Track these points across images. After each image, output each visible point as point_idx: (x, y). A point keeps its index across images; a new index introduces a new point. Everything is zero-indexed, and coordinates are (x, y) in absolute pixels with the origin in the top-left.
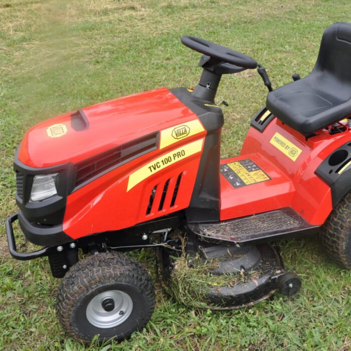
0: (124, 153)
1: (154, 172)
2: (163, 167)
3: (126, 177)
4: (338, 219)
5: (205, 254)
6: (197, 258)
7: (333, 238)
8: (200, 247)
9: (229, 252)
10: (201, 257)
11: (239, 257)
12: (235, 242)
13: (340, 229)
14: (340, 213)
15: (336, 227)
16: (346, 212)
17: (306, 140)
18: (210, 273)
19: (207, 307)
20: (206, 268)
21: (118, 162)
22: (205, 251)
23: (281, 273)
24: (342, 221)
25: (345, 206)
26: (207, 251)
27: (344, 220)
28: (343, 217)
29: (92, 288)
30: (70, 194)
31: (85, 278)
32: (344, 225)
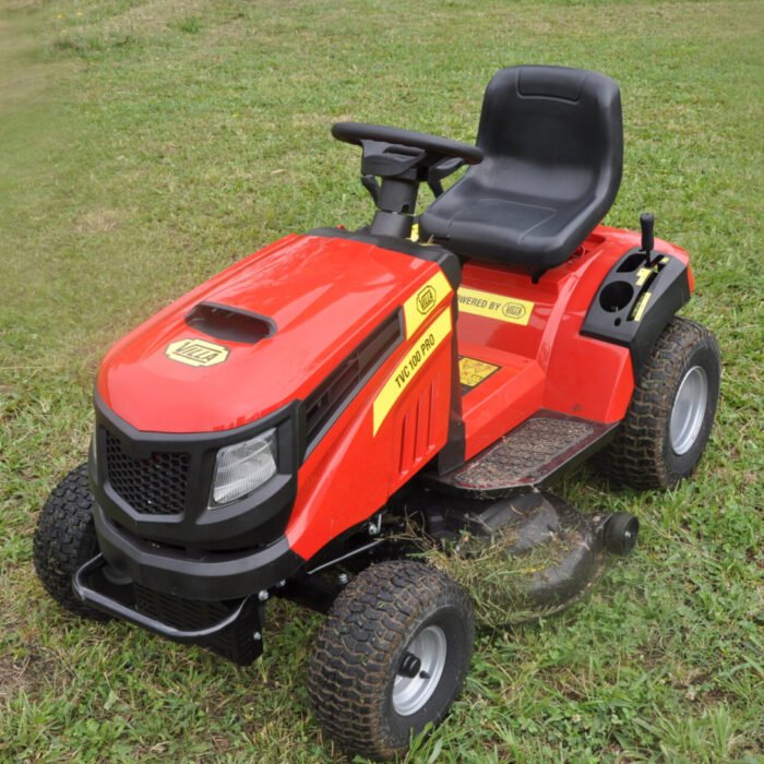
0: (363, 359)
1: (404, 385)
2: (413, 372)
3: (368, 407)
4: (645, 401)
5: (485, 525)
6: (466, 539)
7: (641, 438)
8: (467, 516)
9: (514, 509)
10: (474, 534)
11: (538, 513)
12: (532, 484)
13: (652, 416)
14: (645, 389)
15: (644, 416)
16: (656, 386)
17: (535, 281)
18: (512, 555)
19: (534, 615)
20: (501, 549)
21: (356, 381)
22: (480, 519)
23: (603, 518)
24: (653, 402)
25: (649, 375)
26: (485, 518)
27: (658, 399)
28: (654, 395)
29: (409, 632)
30: (301, 464)
31: (391, 616)
32: (659, 407)
